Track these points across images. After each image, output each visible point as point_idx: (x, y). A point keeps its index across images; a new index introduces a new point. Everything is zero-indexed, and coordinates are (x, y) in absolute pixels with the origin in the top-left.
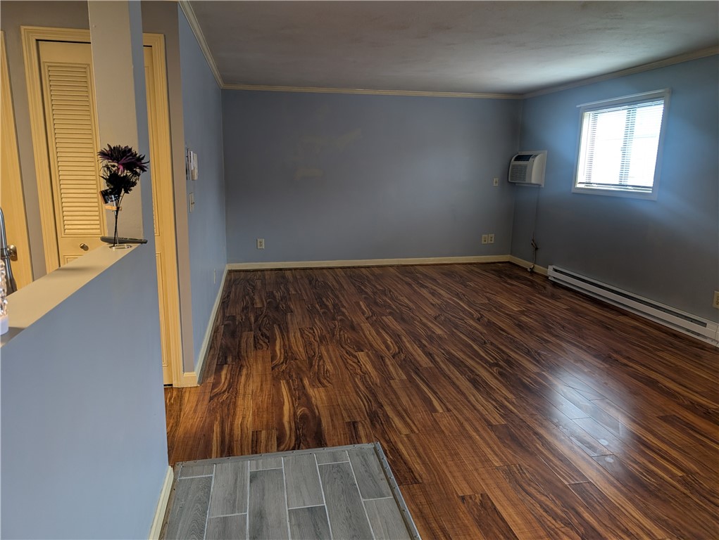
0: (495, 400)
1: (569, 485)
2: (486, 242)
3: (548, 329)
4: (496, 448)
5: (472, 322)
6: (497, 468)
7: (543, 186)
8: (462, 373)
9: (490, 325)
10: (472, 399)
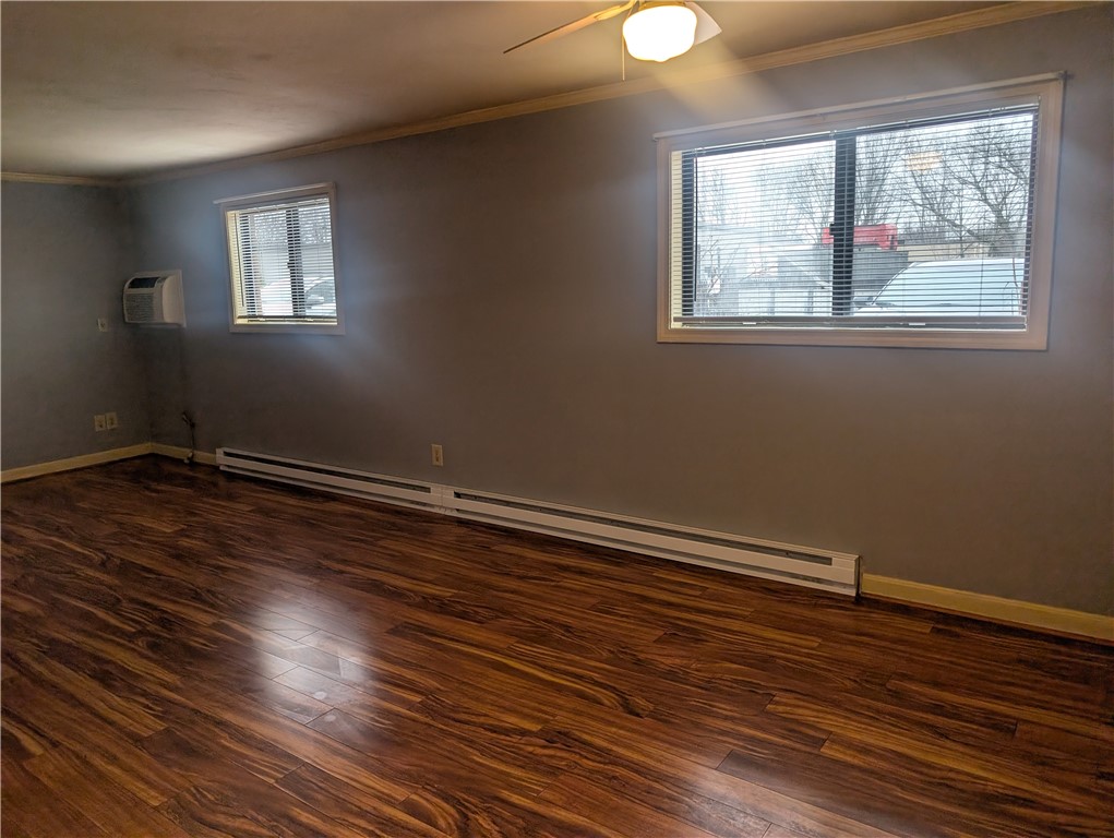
0: (145, 694)
1: (277, 782)
2: (103, 429)
3: (225, 550)
4: (152, 776)
5: (91, 572)
6: (155, 808)
7: (185, 325)
8: (76, 668)
9: (125, 569)
10: (101, 707)
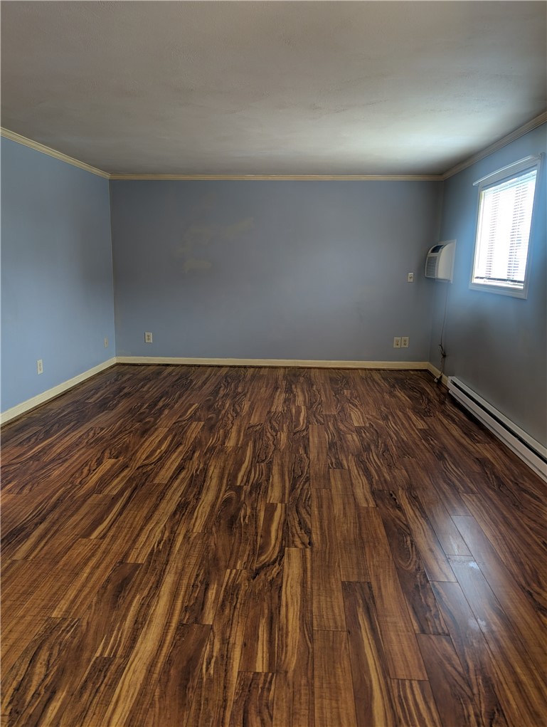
2: (398, 347)
3: (362, 452)
4: (85, 593)
5: (283, 436)
6: (48, 619)
7: (452, 282)
8: (184, 494)
9: (299, 441)
10: (149, 527)
